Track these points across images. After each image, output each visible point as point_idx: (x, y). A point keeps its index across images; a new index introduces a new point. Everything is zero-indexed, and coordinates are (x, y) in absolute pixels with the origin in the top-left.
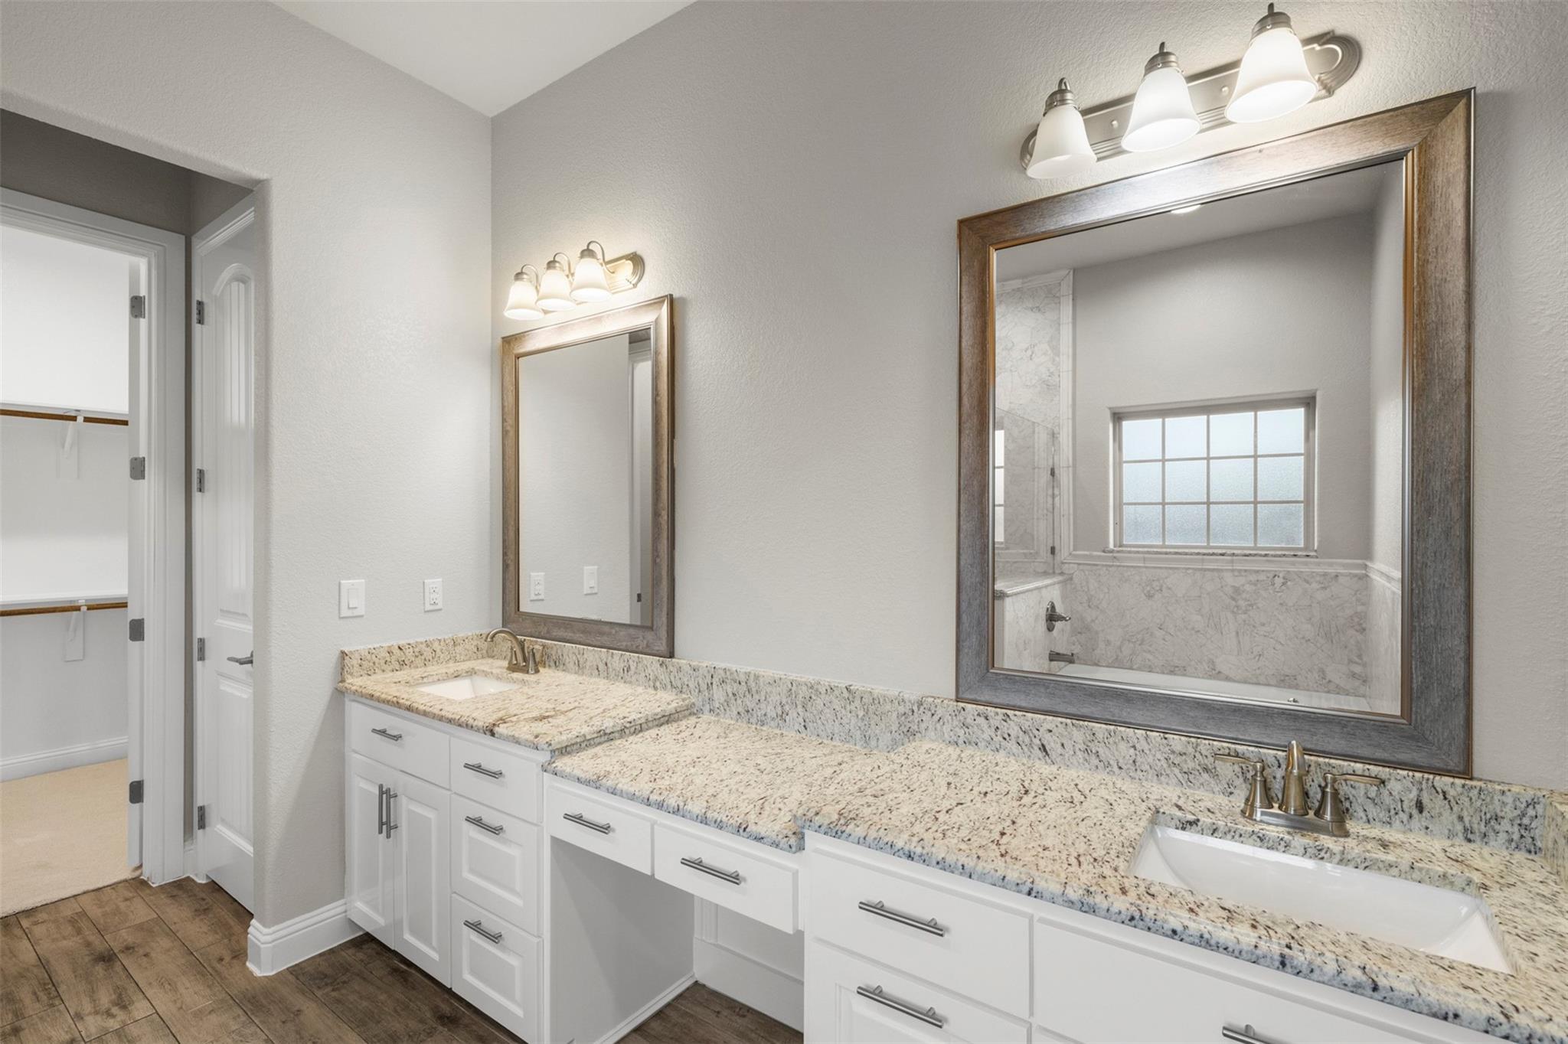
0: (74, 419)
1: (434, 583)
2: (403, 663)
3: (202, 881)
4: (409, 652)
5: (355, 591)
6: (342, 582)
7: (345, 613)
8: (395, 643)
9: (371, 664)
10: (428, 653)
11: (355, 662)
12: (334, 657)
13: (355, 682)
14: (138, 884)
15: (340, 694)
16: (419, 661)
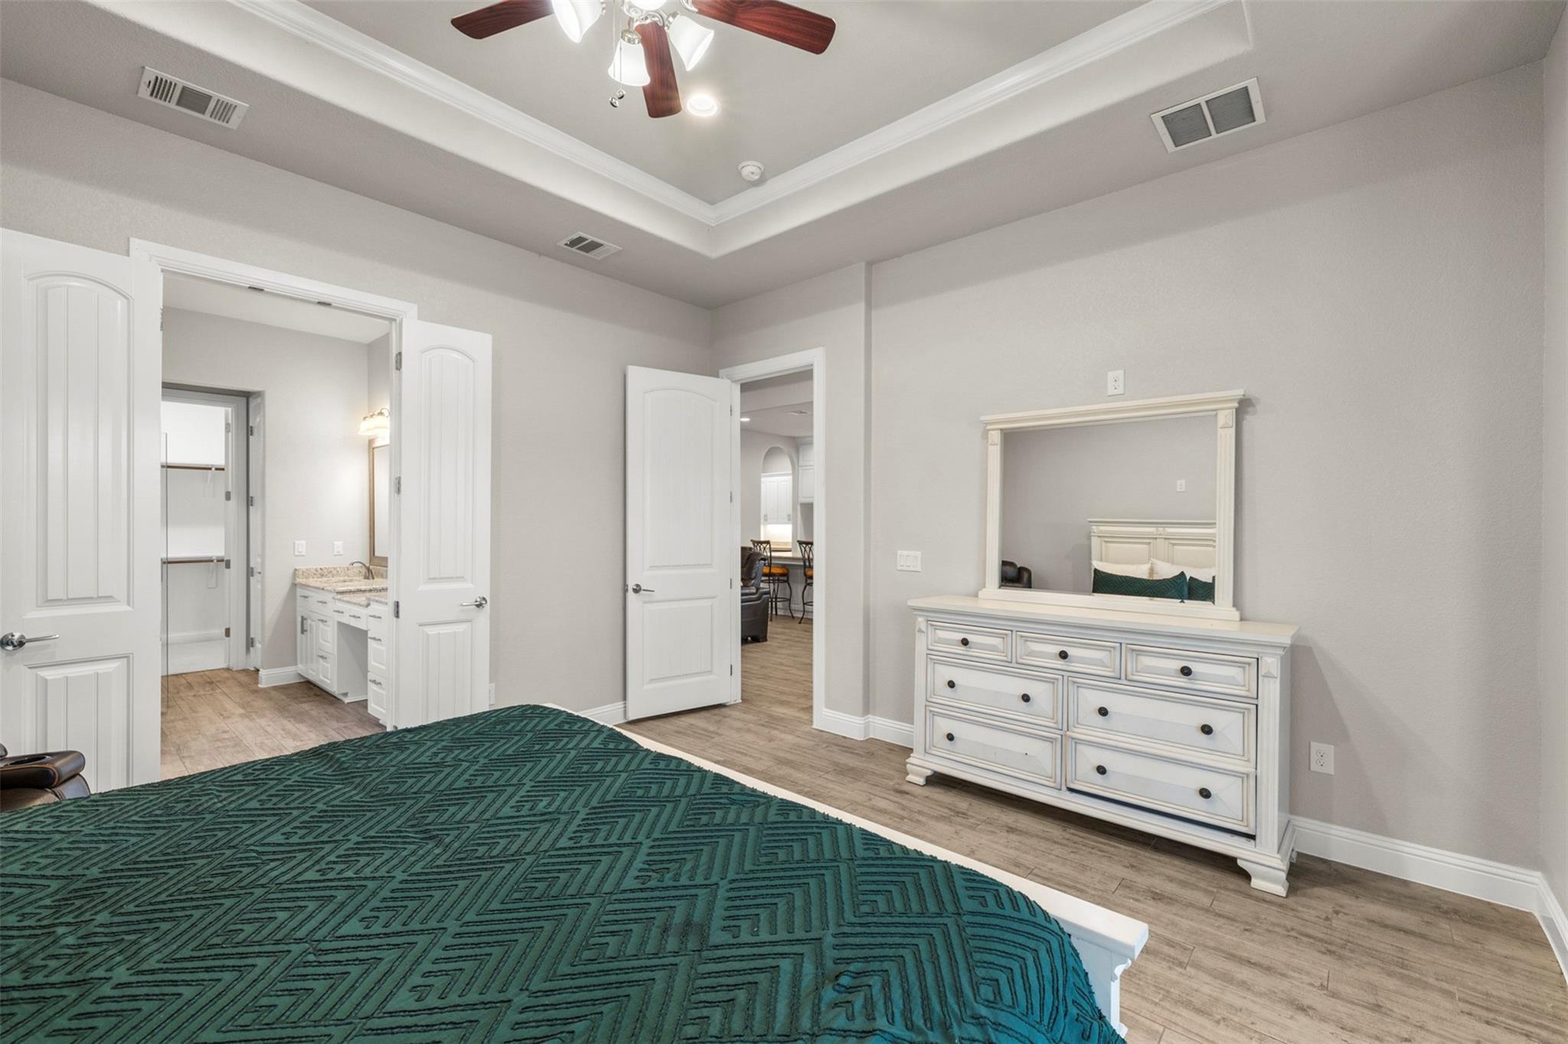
0: (210, 469)
1: (338, 543)
2: (322, 575)
3: (252, 669)
4: (326, 572)
5: (301, 546)
6: (297, 542)
7: (296, 553)
8: (319, 567)
9: (307, 574)
10: (335, 572)
11: (300, 573)
12: (292, 571)
13: (298, 580)
14: (228, 669)
15: (294, 585)
16: (330, 575)
